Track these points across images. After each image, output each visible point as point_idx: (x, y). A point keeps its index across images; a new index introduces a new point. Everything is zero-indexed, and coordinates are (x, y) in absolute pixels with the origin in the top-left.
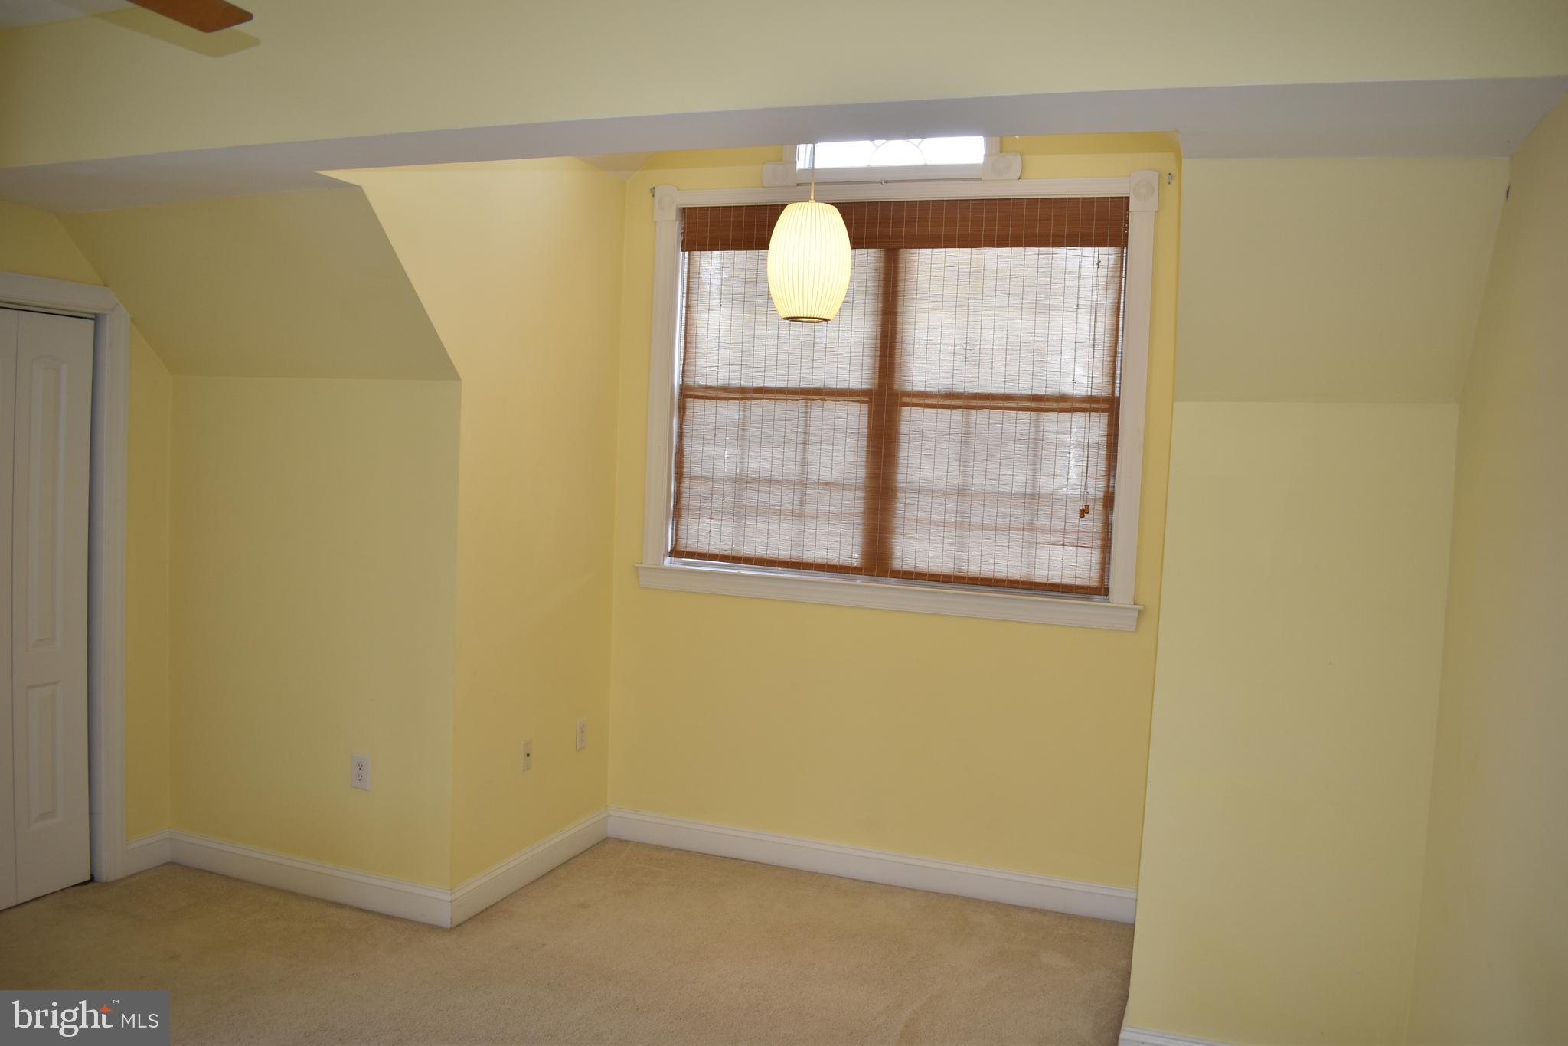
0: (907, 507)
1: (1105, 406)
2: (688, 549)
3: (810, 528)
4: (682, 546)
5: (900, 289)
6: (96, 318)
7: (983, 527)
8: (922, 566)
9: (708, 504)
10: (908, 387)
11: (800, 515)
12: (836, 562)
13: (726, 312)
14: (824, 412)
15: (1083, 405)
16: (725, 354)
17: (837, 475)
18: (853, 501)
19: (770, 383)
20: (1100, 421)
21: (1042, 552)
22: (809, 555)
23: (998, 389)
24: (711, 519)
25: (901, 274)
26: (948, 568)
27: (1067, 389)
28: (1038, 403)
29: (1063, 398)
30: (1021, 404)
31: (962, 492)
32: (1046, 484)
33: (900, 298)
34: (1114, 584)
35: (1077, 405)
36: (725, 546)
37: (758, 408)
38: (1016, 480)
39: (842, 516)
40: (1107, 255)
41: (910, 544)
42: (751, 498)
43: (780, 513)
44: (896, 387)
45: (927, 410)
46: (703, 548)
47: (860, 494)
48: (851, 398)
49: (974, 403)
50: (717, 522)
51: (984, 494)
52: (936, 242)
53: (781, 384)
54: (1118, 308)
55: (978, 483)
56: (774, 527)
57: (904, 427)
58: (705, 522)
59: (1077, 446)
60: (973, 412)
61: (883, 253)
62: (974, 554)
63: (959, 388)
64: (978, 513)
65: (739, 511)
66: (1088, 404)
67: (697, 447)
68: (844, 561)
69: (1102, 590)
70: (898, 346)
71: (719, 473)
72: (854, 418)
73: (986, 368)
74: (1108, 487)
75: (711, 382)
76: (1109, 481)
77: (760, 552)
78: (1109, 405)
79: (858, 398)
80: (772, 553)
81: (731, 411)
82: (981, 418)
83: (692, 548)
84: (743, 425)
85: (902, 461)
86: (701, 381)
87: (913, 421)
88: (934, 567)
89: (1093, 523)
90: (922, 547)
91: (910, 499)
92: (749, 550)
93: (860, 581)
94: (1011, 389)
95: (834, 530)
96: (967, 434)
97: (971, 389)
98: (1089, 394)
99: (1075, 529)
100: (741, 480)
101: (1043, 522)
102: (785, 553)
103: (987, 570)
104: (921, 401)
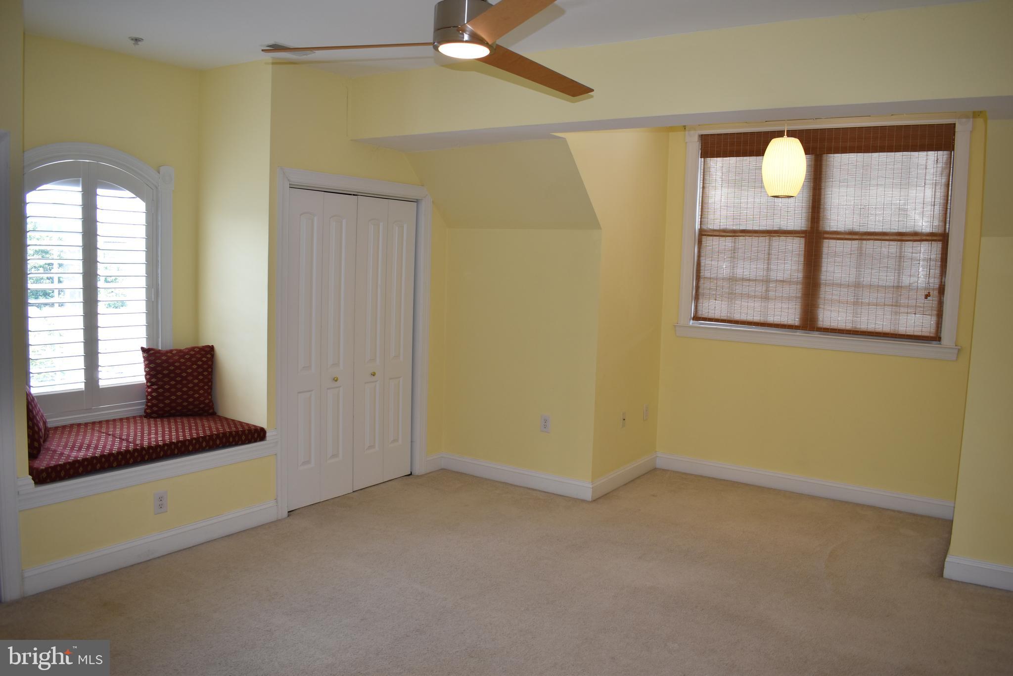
0: (826, 293)
1: (941, 238)
2: (703, 316)
3: (771, 305)
4: (700, 314)
5: (823, 176)
6: (417, 201)
7: (869, 304)
8: (834, 325)
9: (714, 292)
10: (828, 229)
11: (766, 298)
12: (786, 323)
13: (725, 190)
14: (779, 243)
15: (928, 238)
16: (724, 213)
17: (787, 276)
18: (796, 290)
19: (749, 228)
20: (937, 247)
21: (903, 318)
22: (771, 319)
23: (878, 229)
24: (716, 300)
25: (824, 167)
26: (849, 326)
27: (918, 229)
28: (901, 237)
29: (916, 234)
30: (892, 238)
31: (858, 285)
32: (906, 280)
33: (823, 180)
34: (945, 334)
35: (924, 238)
36: (724, 316)
37: (742, 241)
38: (888, 278)
39: (789, 299)
40: (942, 155)
41: (827, 313)
42: (738, 289)
43: (755, 297)
44: (820, 229)
45: (838, 241)
46: (711, 316)
47: (800, 287)
48: (795, 235)
49: (865, 237)
50: (719, 302)
51: (870, 286)
52: (844, 150)
53: (756, 228)
54: (949, 184)
55: (866, 280)
56: (751, 304)
57: (825, 250)
58: (712, 302)
59: (924, 260)
60: (864, 242)
61: (813, 157)
62: (864, 319)
63: (857, 229)
64: (867, 296)
65: (732, 296)
66: (930, 237)
67: (708, 262)
68: (790, 322)
69: (936, 338)
70: (822, 207)
71: (720, 276)
72: (797, 246)
73: (872, 218)
74: (941, 282)
75: (716, 227)
76: (942, 278)
77: (743, 318)
78: (942, 238)
79: (799, 235)
80: (750, 318)
81: (727, 242)
82: (869, 245)
83: (705, 315)
84: (734, 250)
85: (824, 269)
86: (711, 227)
87: (830, 247)
88: (842, 326)
89: (933, 301)
90: (834, 315)
91: (828, 289)
92: (737, 317)
93: (799, 333)
94: (886, 229)
95: (785, 306)
96: (861, 254)
97: (863, 229)
98: (931, 231)
99: (922, 305)
100: (732, 279)
101: (903, 301)
102: (757, 318)
103: (871, 327)
104: (835, 236)
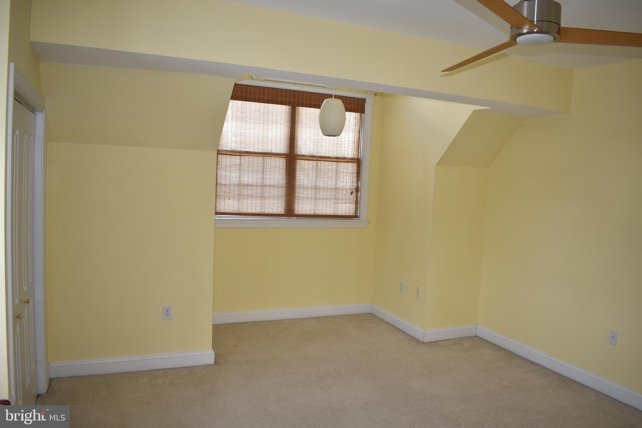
0: (299, 193)
1: (356, 161)
2: (221, 212)
3: (267, 202)
4: (218, 210)
5: (296, 120)
7: (323, 199)
8: (304, 212)
9: (228, 194)
10: (299, 153)
11: (262, 197)
12: (276, 213)
13: (235, 123)
14: (270, 161)
15: (351, 161)
16: (234, 138)
17: (276, 183)
18: (282, 192)
19: (252, 150)
20: (355, 165)
21: (340, 206)
22: (267, 211)
23: (327, 155)
24: (229, 200)
25: (297, 115)
26: (312, 213)
27: (346, 156)
28: (338, 160)
29: (344, 158)
30: (334, 160)
31: (316, 188)
32: (341, 185)
33: (296, 123)
34: (363, 213)
35: (349, 161)
36: (235, 210)
37: (246, 159)
38: (331, 183)
39: (278, 197)
40: (357, 115)
41: (300, 205)
42: (245, 191)
43: (256, 197)
44: (295, 153)
45: (306, 161)
46: (227, 211)
47: (284, 189)
48: (280, 156)
49: (320, 159)
50: (231, 201)
51: (323, 188)
52: (307, 106)
53: (256, 151)
54: (360, 132)
55: (321, 185)
56: (254, 202)
57: (298, 167)
58: (227, 201)
59: (349, 173)
60: (319, 162)
61: (291, 107)
62: (320, 207)
63: (315, 154)
64: (321, 194)
65: (240, 196)
66: (352, 160)
67: (223, 173)
68: (279, 212)
69: (356, 216)
70: (296, 139)
71: (232, 183)
72: (281, 163)
73: (323, 148)
74: (357, 185)
75: (229, 149)
76: (358, 183)
77: (249, 211)
78: (358, 161)
79: (283, 156)
80: (254, 211)
81: (236, 160)
82: (322, 164)
83: (222, 211)
84: (240, 164)
85: (297, 178)
86: (225, 148)
87: (301, 165)
88: (309, 212)
89: (353, 197)
90: (304, 206)
91: (301, 190)
92: (245, 211)
93: (284, 218)
94: (331, 155)
95: (276, 202)
96: (317, 169)
97: (319, 155)
98: (353, 157)
99: (349, 198)
100: (241, 185)
102: (258, 211)
103: (324, 212)
104: (304, 158)
